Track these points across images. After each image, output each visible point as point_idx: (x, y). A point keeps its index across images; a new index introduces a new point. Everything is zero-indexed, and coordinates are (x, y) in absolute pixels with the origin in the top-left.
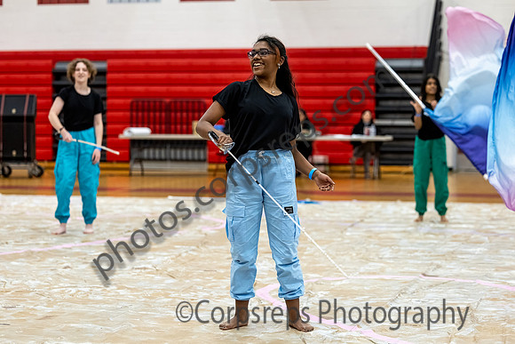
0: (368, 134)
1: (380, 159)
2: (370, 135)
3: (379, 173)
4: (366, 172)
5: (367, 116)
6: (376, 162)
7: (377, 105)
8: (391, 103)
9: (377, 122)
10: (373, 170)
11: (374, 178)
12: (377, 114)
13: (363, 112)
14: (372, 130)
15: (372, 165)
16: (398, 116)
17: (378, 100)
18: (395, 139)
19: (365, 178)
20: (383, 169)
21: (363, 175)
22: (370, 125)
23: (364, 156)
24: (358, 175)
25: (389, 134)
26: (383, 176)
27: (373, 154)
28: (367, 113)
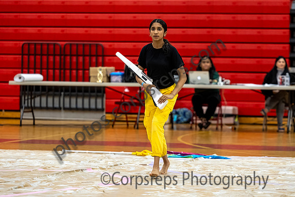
0: (282, 83)
4: (279, 124)
5: (281, 63)
7: (292, 51)
9: (292, 70)
11: (288, 132)
13: (277, 59)
15: (286, 117)
17: (293, 46)
19: (278, 131)
21: (276, 128)
22: (284, 74)
23: (277, 106)
24: (270, 128)
27: (287, 105)
28: (282, 60)
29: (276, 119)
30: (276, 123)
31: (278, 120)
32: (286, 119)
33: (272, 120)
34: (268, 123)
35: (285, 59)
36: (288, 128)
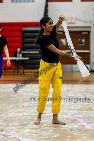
0: (19, 57)
1: (24, 67)
2: (20, 57)
3: (24, 72)
4: (18, 72)
5: (19, 50)
6: (22, 68)
7: (23, 45)
8: (28, 44)
9: (23, 52)
10: (21, 71)
11: (21, 75)
12: (23, 49)
13: (17, 48)
14: (21, 55)
15: (21, 69)
16: (31, 50)
17: (23, 43)
18: (30, 59)
19: (18, 75)
20: (25, 71)
21: (17, 73)
22: (20, 53)
23: (18, 66)
24: (15, 73)
25: (27, 57)
26: (25, 73)
27: (21, 65)
31: (18, 70)
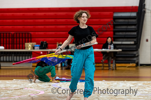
0: (110, 48)
1: (116, 60)
2: (111, 49)
3: (116, 67)
4: (109, 66)
5: (109, 40)
6: (114, 62)
10: (112, 66)
12: (114, 39)
16: (124, 40)
17: (114, 32)
28: (110, 38)
29: (108, 64)
30: (108, 66)
31: (109, 65)
32: (112, 64)
33: (106, 65)
34: (104, 66)
35: (111, 38)
36: (113, 68)
